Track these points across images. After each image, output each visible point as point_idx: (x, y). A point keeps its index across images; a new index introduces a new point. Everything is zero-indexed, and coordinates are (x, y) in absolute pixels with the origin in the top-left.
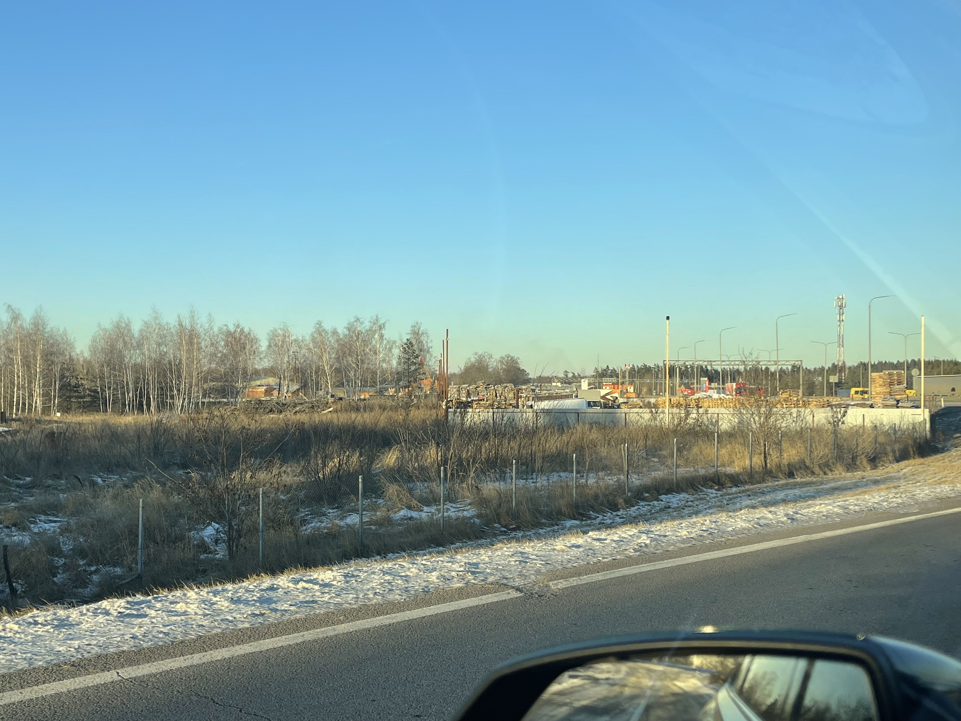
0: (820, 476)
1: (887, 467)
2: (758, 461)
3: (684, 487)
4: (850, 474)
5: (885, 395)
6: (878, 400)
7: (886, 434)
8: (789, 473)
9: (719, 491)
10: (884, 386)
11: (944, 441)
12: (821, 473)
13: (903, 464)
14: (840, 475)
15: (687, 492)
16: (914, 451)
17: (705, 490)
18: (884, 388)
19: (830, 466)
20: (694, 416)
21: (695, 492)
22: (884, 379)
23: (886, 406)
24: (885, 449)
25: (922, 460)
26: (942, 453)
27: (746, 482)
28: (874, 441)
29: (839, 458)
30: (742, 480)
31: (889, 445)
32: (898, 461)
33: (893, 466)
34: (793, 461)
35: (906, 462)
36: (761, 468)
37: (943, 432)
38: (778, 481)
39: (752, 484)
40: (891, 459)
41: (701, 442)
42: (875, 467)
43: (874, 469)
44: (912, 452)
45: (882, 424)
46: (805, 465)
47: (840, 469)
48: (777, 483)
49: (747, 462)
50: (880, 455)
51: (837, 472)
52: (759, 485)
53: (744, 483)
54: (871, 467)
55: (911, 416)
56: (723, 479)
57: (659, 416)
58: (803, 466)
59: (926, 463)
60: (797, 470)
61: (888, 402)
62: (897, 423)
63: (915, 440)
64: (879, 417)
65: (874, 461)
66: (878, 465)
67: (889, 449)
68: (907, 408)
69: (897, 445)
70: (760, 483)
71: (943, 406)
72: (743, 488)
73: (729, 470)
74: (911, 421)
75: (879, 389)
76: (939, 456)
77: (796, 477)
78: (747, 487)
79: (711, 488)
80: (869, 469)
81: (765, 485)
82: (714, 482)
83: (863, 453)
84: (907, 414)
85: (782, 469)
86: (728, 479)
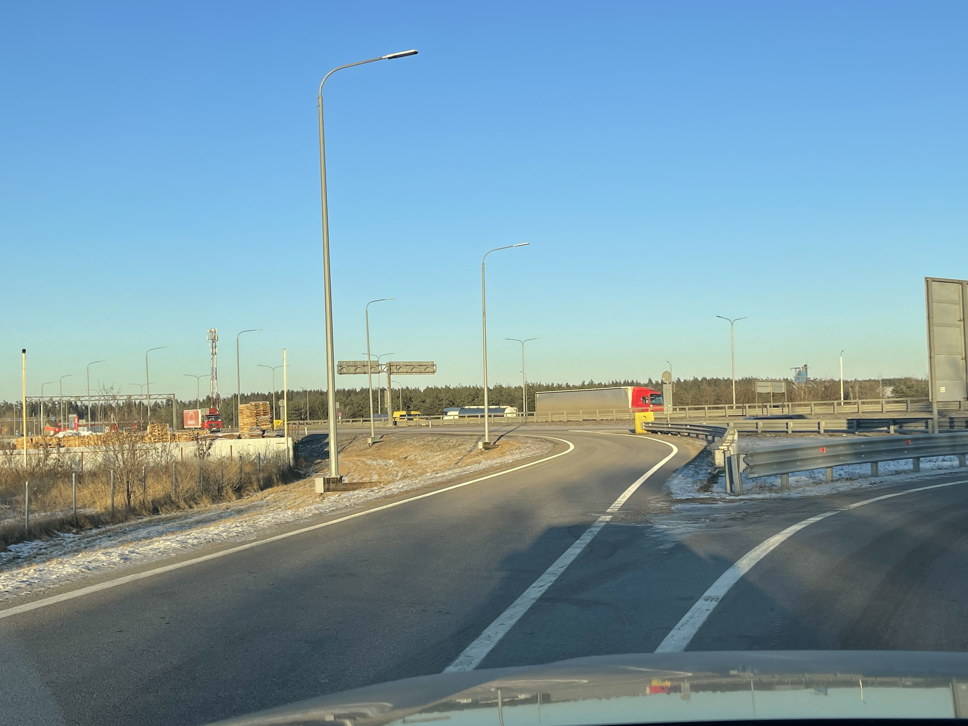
0: (186, 510)
1: (252, 496)
2: (120, 500)
3: (37, 534)
4: (215, 505)
5: (252, 426)
6: (246, 431)
7: (252, 463)
8: (153, 510)
9: (77, 534)
10: (251, 417)
11: (306, 467)
12: (187, 506)
13: (266, 492)
14: (206, 507)
15: (40, 539)
16: (277, 479)
17: (62, 534)
18: (251, 419)
19: (195, 499)
20: (54, 456)
21: (50, 538)
22: (250, 410)
23: (252, 437)
24: (250, 478)
25: (285, 487)
26: (304, 478)
27: (107, 522)
28: (239, 471)
29: (206, 490)
30: (104, 521)
31: (253, 474)
32: (262, 490)
33: (258, 494)
34: (158, 496)
35: (270, 489)
36: (124, 506)
37: (305, 459)
38: (142, 518)
39: (114, 524)
40: (255, 488)
41: (61, 485)
42: (240, 497)
43: (239, 499)
44: (276, 480)
45: (248, 454)
46: (170, 499)
47: (206, 501)
48: (140, 521)
49: (109, 502)
50: (245, 485)
51: (202, 505)
52: (121, 525)
53: (106, 523)
54: (236, 497)
55: (275, 445)
56: (82, 521)
57: (14, 458)
58: (168, 501)
59: (289, 489)
60: (162, 506)
61: (254, 432)
62: (262, 452)
63: (279, 468)
64: (245, 448)
65: (239, 491)
66: (244, 494)
67: (254, 478)
68: (273, 437)
69: (262, 474)
70: (123, 522)
71: (307, 434)
72: (104, 529)
73: (89, 511)
74: (276, 450)
75: (246, 420)
76: (301, 482)
77: (161, 513)
78: (108, 527)
79: (69, 531)
80: (234, 498)
81: (127, 524)
82: (72, 525)
83: (228, 484)
84: (272, 443)
85: (146, 506)
86: (87, 521)
